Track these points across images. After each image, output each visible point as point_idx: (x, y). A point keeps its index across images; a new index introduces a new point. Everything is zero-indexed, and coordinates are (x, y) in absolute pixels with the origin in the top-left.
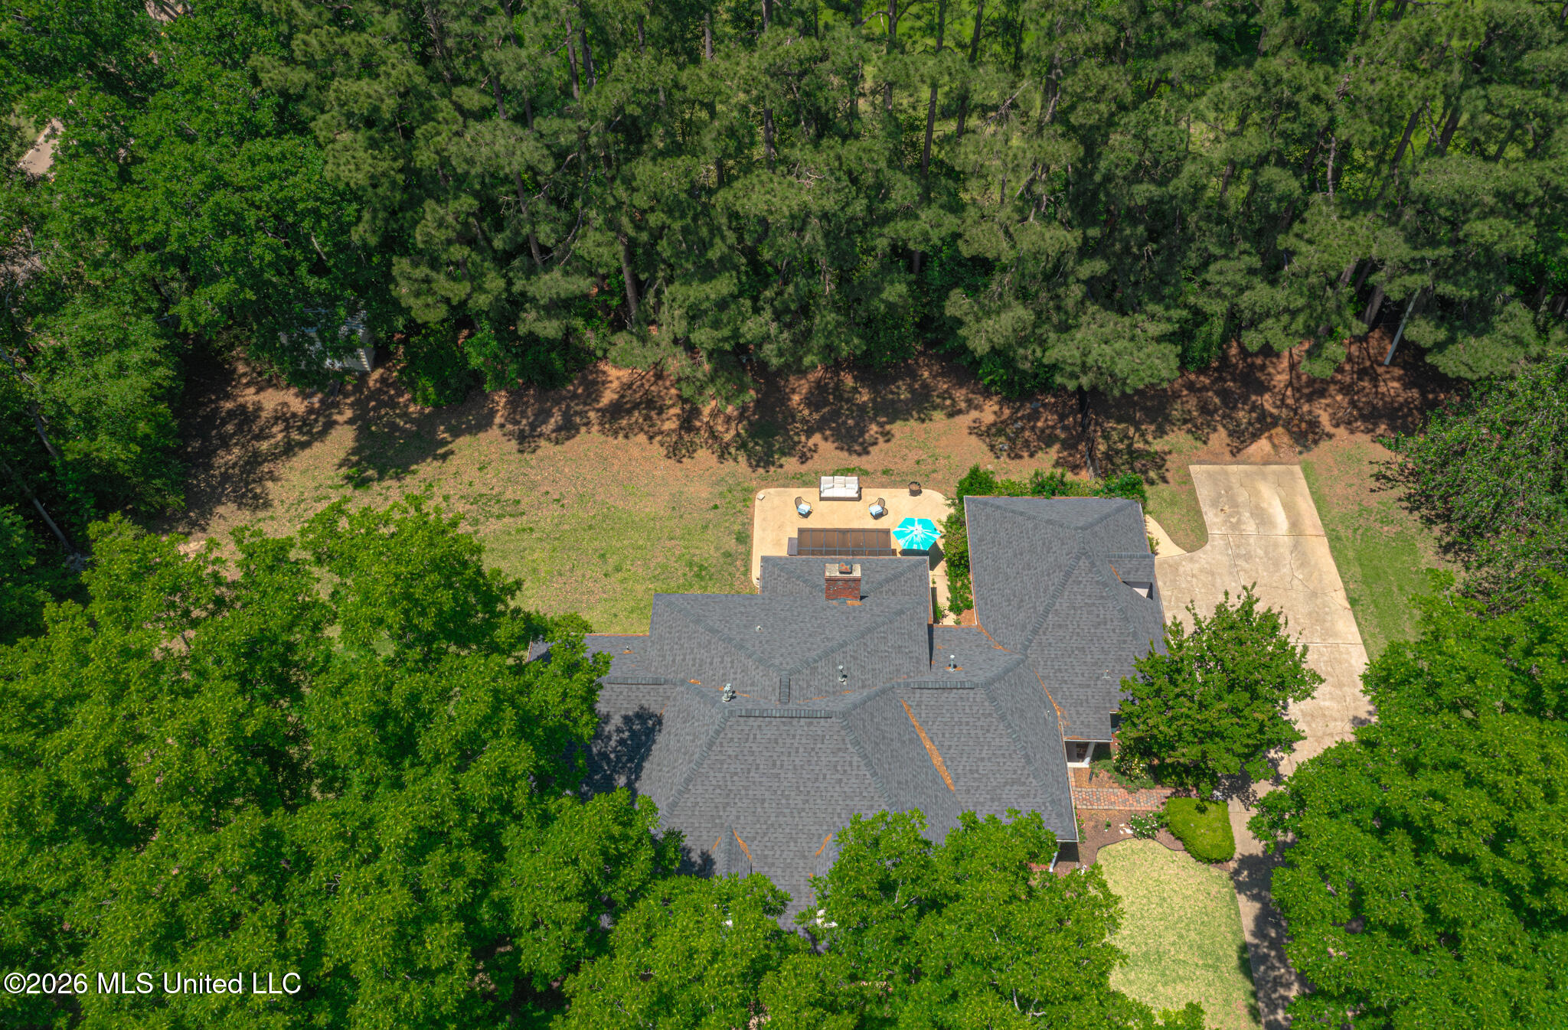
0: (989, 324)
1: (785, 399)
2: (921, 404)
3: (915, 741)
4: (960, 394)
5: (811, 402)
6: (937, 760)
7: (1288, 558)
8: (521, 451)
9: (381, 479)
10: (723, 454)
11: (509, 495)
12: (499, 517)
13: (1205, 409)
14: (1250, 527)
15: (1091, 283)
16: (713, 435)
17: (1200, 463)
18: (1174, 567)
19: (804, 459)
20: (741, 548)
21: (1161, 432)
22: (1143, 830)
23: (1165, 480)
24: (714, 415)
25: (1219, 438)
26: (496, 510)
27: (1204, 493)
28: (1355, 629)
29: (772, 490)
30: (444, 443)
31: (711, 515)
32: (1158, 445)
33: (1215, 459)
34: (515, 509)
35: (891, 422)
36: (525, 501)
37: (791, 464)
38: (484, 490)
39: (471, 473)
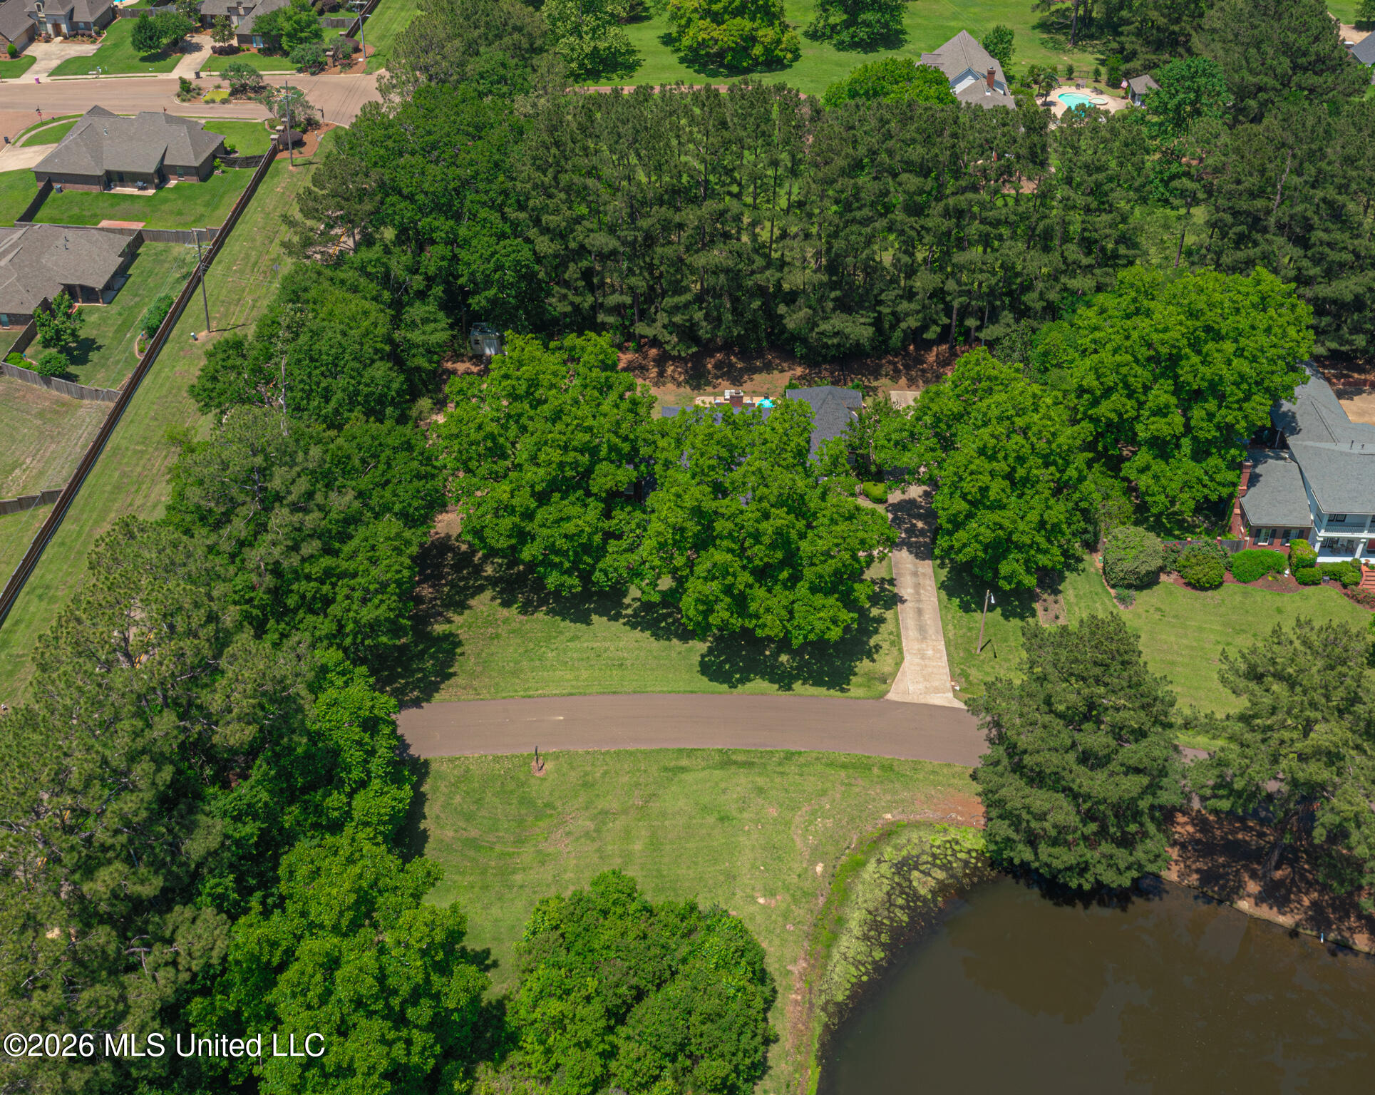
0: (795, 316)
1: (705, 366)
2: (768, 368)
4: (785, 365)
5: (715, 367)
10: (679, 385)
13: (897, 371)
15: (836, 300)
16: (673, 378)
17: (894, 390)
19: (715, 387)
21: (876, 379)
23: (878, 396)
24: (674, 371)
25: (903, 381)
32: (874, 384)
33: (901, 389)
35: (753, 374)
37: (709, 389)
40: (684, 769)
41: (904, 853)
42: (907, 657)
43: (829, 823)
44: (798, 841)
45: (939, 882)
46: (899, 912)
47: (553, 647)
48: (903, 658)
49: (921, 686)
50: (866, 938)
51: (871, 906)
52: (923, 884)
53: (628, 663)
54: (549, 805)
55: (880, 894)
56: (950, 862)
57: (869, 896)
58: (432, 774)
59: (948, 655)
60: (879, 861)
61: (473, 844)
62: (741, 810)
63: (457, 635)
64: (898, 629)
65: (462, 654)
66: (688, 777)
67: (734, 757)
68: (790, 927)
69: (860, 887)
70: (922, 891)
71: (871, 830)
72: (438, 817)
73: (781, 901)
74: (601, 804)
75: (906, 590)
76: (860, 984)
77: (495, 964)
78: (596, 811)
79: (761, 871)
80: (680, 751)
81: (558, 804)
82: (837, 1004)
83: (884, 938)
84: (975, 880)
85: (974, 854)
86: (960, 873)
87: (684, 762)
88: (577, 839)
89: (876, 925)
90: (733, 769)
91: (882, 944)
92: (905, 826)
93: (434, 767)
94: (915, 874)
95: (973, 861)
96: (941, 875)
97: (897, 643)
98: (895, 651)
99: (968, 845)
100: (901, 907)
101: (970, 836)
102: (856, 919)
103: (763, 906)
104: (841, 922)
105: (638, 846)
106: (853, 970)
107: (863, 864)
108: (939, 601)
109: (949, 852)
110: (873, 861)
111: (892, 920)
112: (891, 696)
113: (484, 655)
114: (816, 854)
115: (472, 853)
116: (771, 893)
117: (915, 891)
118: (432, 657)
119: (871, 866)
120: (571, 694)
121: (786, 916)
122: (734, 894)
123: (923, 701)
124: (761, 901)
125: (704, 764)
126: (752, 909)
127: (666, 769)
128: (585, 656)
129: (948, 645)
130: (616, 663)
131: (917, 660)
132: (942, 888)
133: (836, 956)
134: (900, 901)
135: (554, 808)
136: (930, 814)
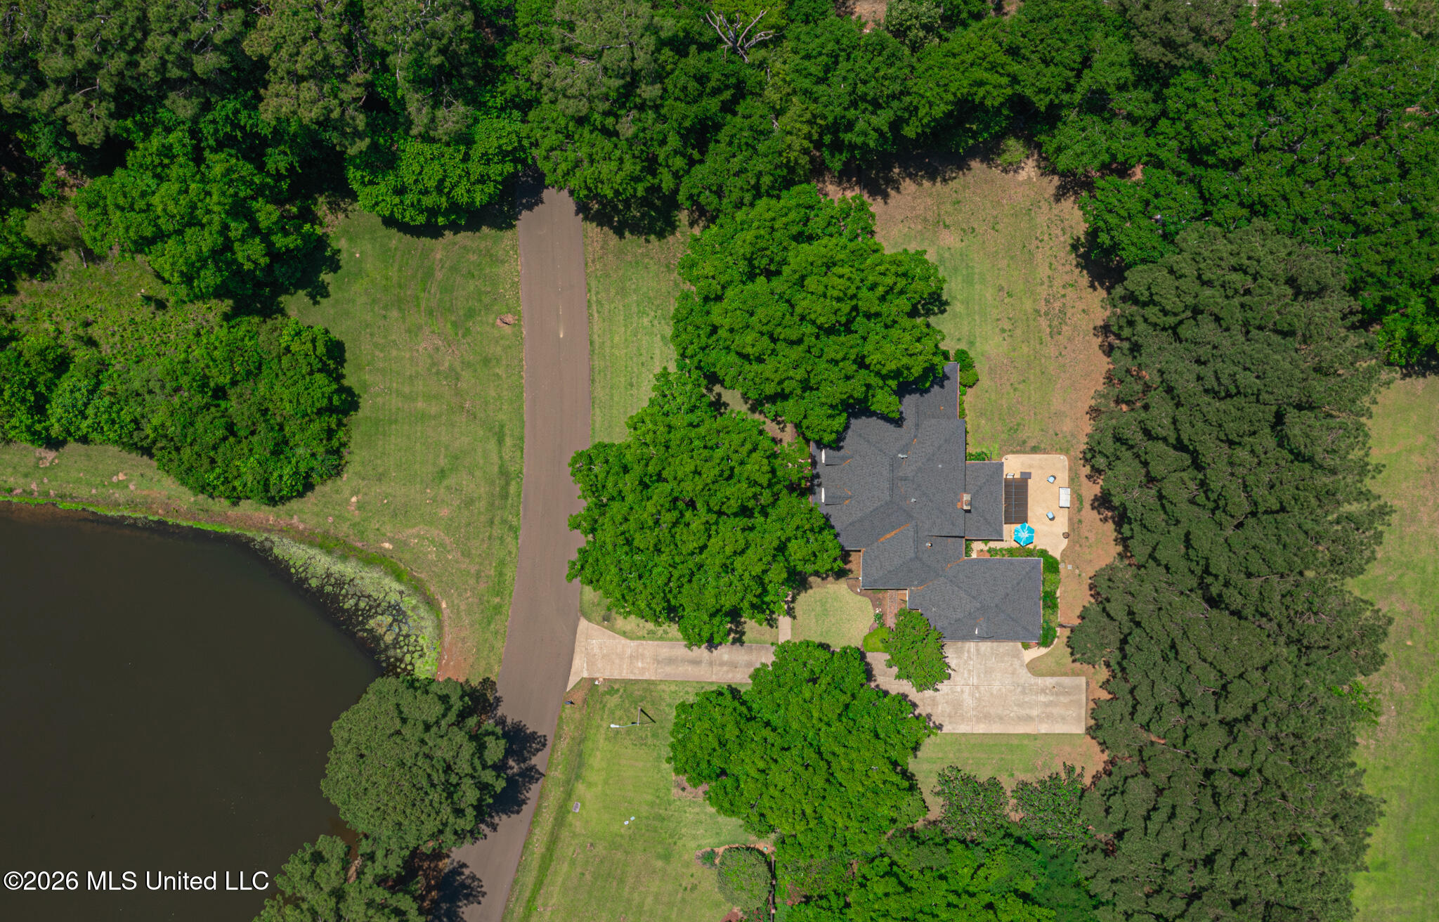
3: (893, 528)
6: (888, 536)
7: (1023, 712)
8: (1095, 328)
9: (1078, 256)
10: (1091, 436)
11: (1065, 328)
12: (1050, 326)
14: (1042, 698)
17: (1087, 683)
18: (1017, 656)
20: (1028, 449)
22: (880, 618)
23: (1074, 661)
25: (1104, 695)
26: (1055, 323)
27: (1066, 681)
28: (981, 732)
29: (1067, 463)
30: (1102, 285)
31: (1051, 432)
33: (1089, 690)
34: (1055, 332)
35: (1114, 522)
36: (1061, 337)
38: (1069, 315)
39: (1081, 306)
40: (500, 442)
41: (409, 613)
42: (633, 644)
43: (433, 557)
44: (411, 531)
45: (381, 637)
46: (352, 602)
47: (656, 322)
48: (632, 639)
49: (596, 650)
50: (329, 576)
51: (357, 581)
52: (379, 623)
53: (634, 391)
54: (467, 332)
55: (370, 590)
56: (401, 648)
57: (367, 581)
58: (500, 233)
59: (637, 681)
60: (401, 593)
61: (429, 274)
62: (448, 488)
63: (673, 233)
64: (671, 640)
65: (648, 241)
66: (492, 445)
67: (513, 483)
68: (330, 520)
69: (376, 575)
70: (372, 623)
71: (433, 588)
72: (455, 244)
73: (354, 514)
74: (466, 374)
75: (725, 653)
76: (288, 568)
77: (316, 303)
78: (459, 369)
79: (382, 500)
80: (521, 439)
81: (469, 339)
82: (271, 549)
83: (328, 589)
84: (384, 665)
85: (409, 667)
86: (391, 653)
87: (508, 442)
88: (431, 357)
89: (340, 583)
90: (499, 482)
91: (323, 586)
92: (438, 616)
93: (509, 234)
94: (390, 619)
95: (403, 666)
96: (389, 638)
97: (651, 635)
98: (644, 633)
99: (418, 663)
100: (356, 605)
101: (428, 667)
102: (348, 569)
103: (348, 501)
104: (344, 558)
105: (420, 405)
106: (299, 563)
107: (398, 578)
108: (712, 683)
109: (411, 648)
110: (402, 588)
111: (345, 596)
112: (583, 624)
113: (646, 261)
114: (401, 545)
115: (419, 275)
116: (361, 506)
117: (372, 617)
118: (643, 216)
119: (396, 586)
120: (592, 343)
121: (340, 518)
122: (363, 479)
123: (577, 649)
124: (354, 499)
125: (507, 457)
126: (347, 493)
127: (502, 426)
128: (644, 352)
129: (648, 682)
130: (634, 380)
131: (629, 652)
132: (378, 639)
133: (312, 552)
134: (362, 605)
135: (464, 336)
136: (448, 639)
